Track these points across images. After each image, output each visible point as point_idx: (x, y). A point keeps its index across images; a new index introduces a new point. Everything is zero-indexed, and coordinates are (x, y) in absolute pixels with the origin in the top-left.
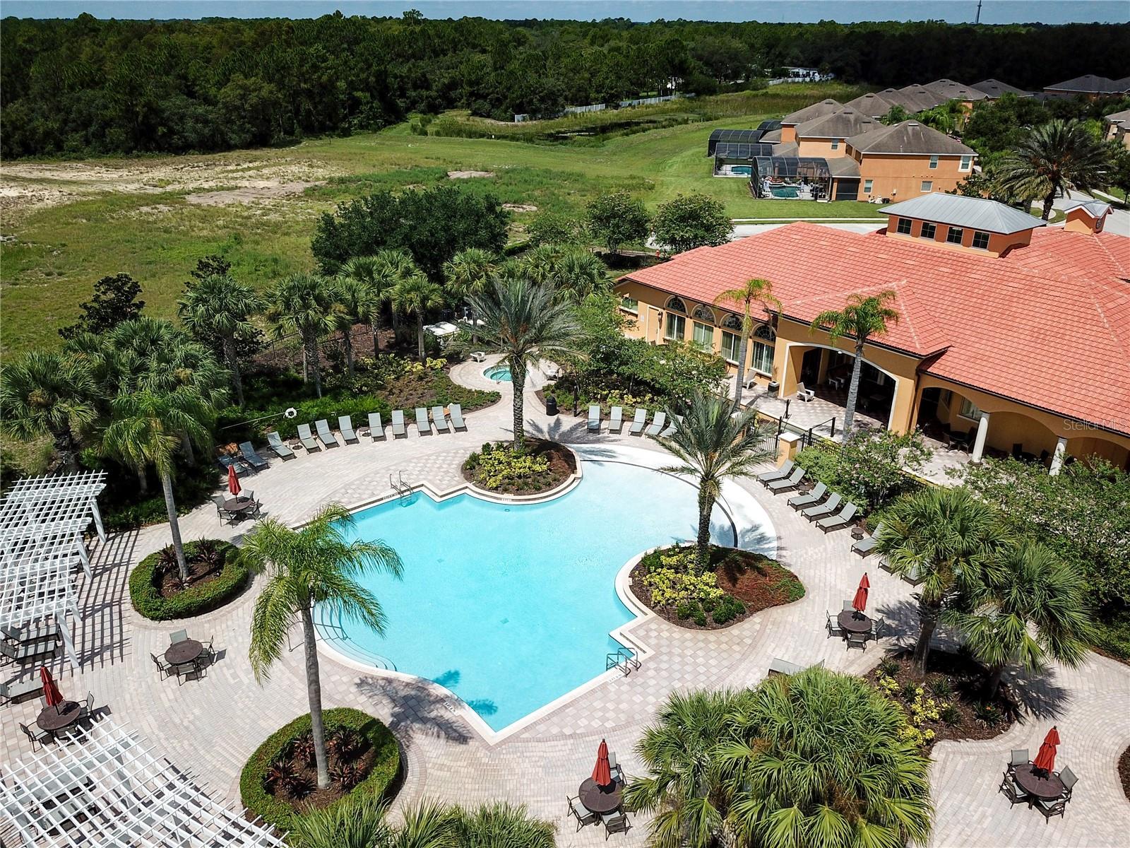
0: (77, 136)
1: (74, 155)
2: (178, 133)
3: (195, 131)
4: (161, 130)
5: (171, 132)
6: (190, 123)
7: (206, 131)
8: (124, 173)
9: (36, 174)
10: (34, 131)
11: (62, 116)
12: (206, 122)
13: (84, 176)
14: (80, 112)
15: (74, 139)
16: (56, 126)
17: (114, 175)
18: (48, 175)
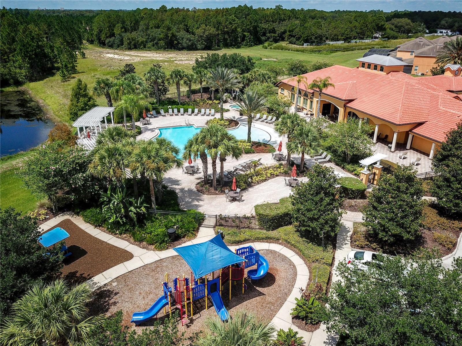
0: (151, 44)
1: (148, 49)
2: (181, 43)
3: (186, 43)
4: (176, 42)
5: (179, 43)
6: (185, 40)
7: (190, 43)
8: (161, 55)
9: (136, 54)
10: (138, 41)
11: (147, 37)
12: (190, 40)
13: (149, 55)
14: (152, 36)
15: (150, 44)
16: (145, 40)
17: (158, 55)
18: (139, 54)
